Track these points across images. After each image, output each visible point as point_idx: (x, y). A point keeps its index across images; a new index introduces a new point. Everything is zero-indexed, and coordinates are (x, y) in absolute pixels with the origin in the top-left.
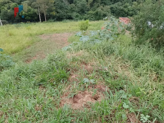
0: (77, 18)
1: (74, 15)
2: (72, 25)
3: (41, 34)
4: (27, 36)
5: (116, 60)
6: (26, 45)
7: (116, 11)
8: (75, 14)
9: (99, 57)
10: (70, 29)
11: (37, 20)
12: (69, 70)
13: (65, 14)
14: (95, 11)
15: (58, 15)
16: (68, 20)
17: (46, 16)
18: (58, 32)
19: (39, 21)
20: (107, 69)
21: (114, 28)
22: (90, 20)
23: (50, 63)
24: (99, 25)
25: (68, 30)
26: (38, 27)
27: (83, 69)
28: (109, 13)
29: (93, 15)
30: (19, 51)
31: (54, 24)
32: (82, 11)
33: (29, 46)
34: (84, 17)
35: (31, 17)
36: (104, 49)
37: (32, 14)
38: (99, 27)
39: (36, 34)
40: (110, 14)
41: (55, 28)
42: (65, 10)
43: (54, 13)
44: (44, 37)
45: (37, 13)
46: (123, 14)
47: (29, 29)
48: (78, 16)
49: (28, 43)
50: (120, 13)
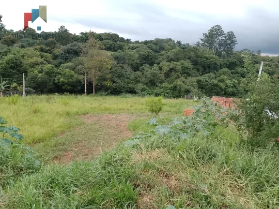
0: (143, 93)
1: (138, 88)
2: (136, 103)
3: (84, 114)
4: (61, 115)
5: (221, 173)
6: (59, 130)
7: (205, 85)
8: (140, 86)
9: (189, 164)
10: (132, 108)
11: (81, 92)
12: (139, 185)
13: (126, 86)
14: (173, 84)
15: (114, 86)
16: (129, 95)
17: (95, 86)
18: (112, 112)
19: (83, 92)
20: (206, 190)
21: (209, 115)
22: (165, 97)
23: (104, 168)
24: (178, 106)
25: (128, 110)
26: (80, 103)
27: (164, 186)
28: (195, 88)
29: (169, 89)
30: (45, 139)
31: (107, 99)
32: (152, 83)
33: (63, 132)
34: (155, 91)
35: (72, 86)
36: (198, 152)
37: (75, 83)
38: (179, 109)
39: (77, 114)
40: (196, 90)
41: (107, 105)
42: (126, 80)
43: (109, 83)
44: (88, 118)
45: (82, 81)
46: (218, 91)
47: (66, 104)
48: (145, 90)
49: (62, 127)
50: (212, 89)
